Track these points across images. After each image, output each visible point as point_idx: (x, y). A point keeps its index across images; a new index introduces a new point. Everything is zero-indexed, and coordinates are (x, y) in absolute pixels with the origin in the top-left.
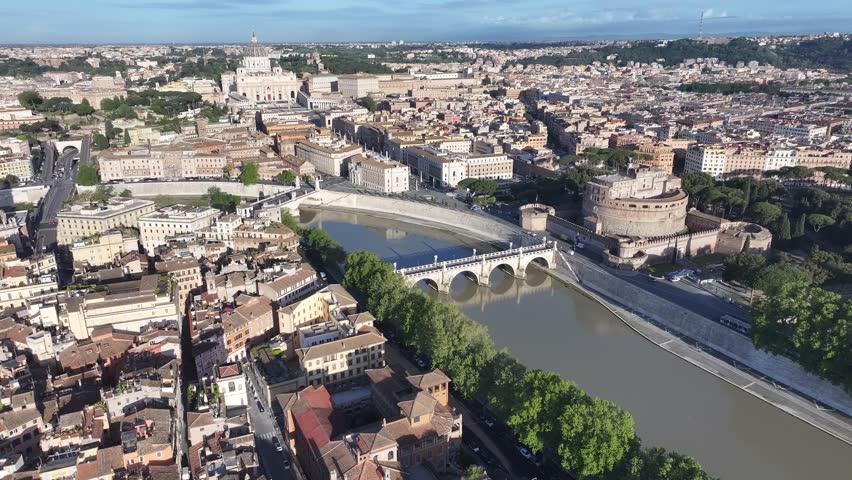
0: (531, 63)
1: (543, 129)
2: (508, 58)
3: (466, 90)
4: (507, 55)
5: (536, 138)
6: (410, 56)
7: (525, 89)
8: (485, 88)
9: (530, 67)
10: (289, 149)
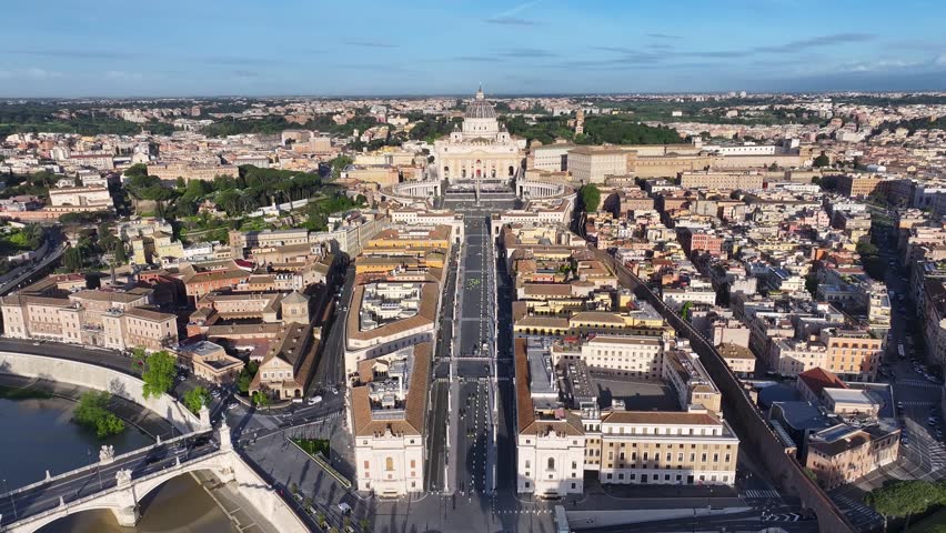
0: (924, 127)
1: (879, 311)
2: (887, 118)
3: (782, 174)
4: (887, 113)
5: (851, 341)
6: (732, 114)
7: (891, 178)
8: (817, 173)
9: (919, 133)
10: (294, 312)
